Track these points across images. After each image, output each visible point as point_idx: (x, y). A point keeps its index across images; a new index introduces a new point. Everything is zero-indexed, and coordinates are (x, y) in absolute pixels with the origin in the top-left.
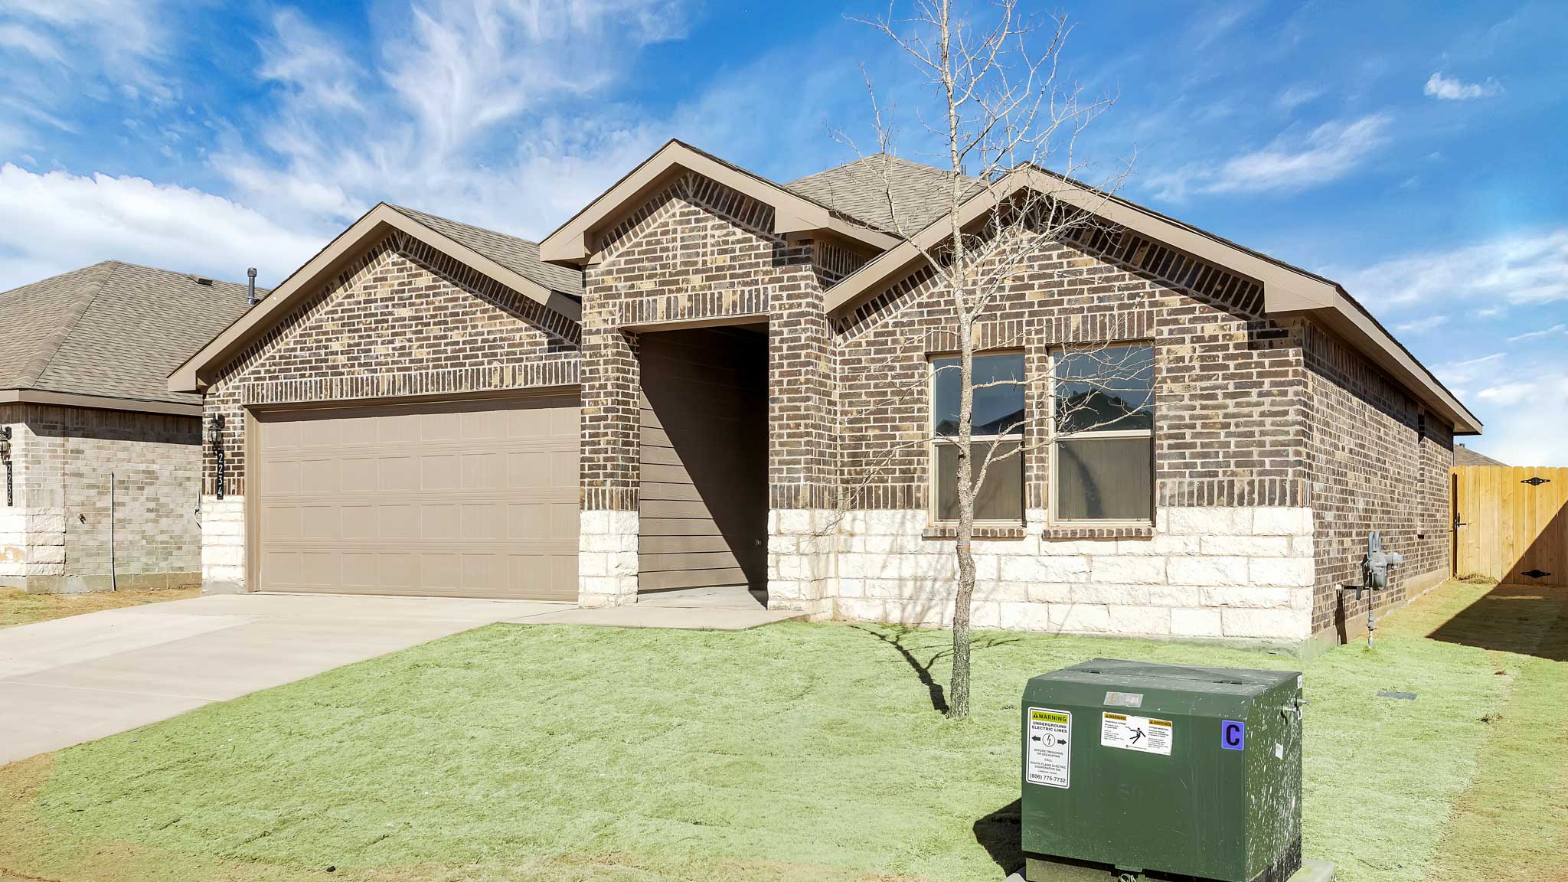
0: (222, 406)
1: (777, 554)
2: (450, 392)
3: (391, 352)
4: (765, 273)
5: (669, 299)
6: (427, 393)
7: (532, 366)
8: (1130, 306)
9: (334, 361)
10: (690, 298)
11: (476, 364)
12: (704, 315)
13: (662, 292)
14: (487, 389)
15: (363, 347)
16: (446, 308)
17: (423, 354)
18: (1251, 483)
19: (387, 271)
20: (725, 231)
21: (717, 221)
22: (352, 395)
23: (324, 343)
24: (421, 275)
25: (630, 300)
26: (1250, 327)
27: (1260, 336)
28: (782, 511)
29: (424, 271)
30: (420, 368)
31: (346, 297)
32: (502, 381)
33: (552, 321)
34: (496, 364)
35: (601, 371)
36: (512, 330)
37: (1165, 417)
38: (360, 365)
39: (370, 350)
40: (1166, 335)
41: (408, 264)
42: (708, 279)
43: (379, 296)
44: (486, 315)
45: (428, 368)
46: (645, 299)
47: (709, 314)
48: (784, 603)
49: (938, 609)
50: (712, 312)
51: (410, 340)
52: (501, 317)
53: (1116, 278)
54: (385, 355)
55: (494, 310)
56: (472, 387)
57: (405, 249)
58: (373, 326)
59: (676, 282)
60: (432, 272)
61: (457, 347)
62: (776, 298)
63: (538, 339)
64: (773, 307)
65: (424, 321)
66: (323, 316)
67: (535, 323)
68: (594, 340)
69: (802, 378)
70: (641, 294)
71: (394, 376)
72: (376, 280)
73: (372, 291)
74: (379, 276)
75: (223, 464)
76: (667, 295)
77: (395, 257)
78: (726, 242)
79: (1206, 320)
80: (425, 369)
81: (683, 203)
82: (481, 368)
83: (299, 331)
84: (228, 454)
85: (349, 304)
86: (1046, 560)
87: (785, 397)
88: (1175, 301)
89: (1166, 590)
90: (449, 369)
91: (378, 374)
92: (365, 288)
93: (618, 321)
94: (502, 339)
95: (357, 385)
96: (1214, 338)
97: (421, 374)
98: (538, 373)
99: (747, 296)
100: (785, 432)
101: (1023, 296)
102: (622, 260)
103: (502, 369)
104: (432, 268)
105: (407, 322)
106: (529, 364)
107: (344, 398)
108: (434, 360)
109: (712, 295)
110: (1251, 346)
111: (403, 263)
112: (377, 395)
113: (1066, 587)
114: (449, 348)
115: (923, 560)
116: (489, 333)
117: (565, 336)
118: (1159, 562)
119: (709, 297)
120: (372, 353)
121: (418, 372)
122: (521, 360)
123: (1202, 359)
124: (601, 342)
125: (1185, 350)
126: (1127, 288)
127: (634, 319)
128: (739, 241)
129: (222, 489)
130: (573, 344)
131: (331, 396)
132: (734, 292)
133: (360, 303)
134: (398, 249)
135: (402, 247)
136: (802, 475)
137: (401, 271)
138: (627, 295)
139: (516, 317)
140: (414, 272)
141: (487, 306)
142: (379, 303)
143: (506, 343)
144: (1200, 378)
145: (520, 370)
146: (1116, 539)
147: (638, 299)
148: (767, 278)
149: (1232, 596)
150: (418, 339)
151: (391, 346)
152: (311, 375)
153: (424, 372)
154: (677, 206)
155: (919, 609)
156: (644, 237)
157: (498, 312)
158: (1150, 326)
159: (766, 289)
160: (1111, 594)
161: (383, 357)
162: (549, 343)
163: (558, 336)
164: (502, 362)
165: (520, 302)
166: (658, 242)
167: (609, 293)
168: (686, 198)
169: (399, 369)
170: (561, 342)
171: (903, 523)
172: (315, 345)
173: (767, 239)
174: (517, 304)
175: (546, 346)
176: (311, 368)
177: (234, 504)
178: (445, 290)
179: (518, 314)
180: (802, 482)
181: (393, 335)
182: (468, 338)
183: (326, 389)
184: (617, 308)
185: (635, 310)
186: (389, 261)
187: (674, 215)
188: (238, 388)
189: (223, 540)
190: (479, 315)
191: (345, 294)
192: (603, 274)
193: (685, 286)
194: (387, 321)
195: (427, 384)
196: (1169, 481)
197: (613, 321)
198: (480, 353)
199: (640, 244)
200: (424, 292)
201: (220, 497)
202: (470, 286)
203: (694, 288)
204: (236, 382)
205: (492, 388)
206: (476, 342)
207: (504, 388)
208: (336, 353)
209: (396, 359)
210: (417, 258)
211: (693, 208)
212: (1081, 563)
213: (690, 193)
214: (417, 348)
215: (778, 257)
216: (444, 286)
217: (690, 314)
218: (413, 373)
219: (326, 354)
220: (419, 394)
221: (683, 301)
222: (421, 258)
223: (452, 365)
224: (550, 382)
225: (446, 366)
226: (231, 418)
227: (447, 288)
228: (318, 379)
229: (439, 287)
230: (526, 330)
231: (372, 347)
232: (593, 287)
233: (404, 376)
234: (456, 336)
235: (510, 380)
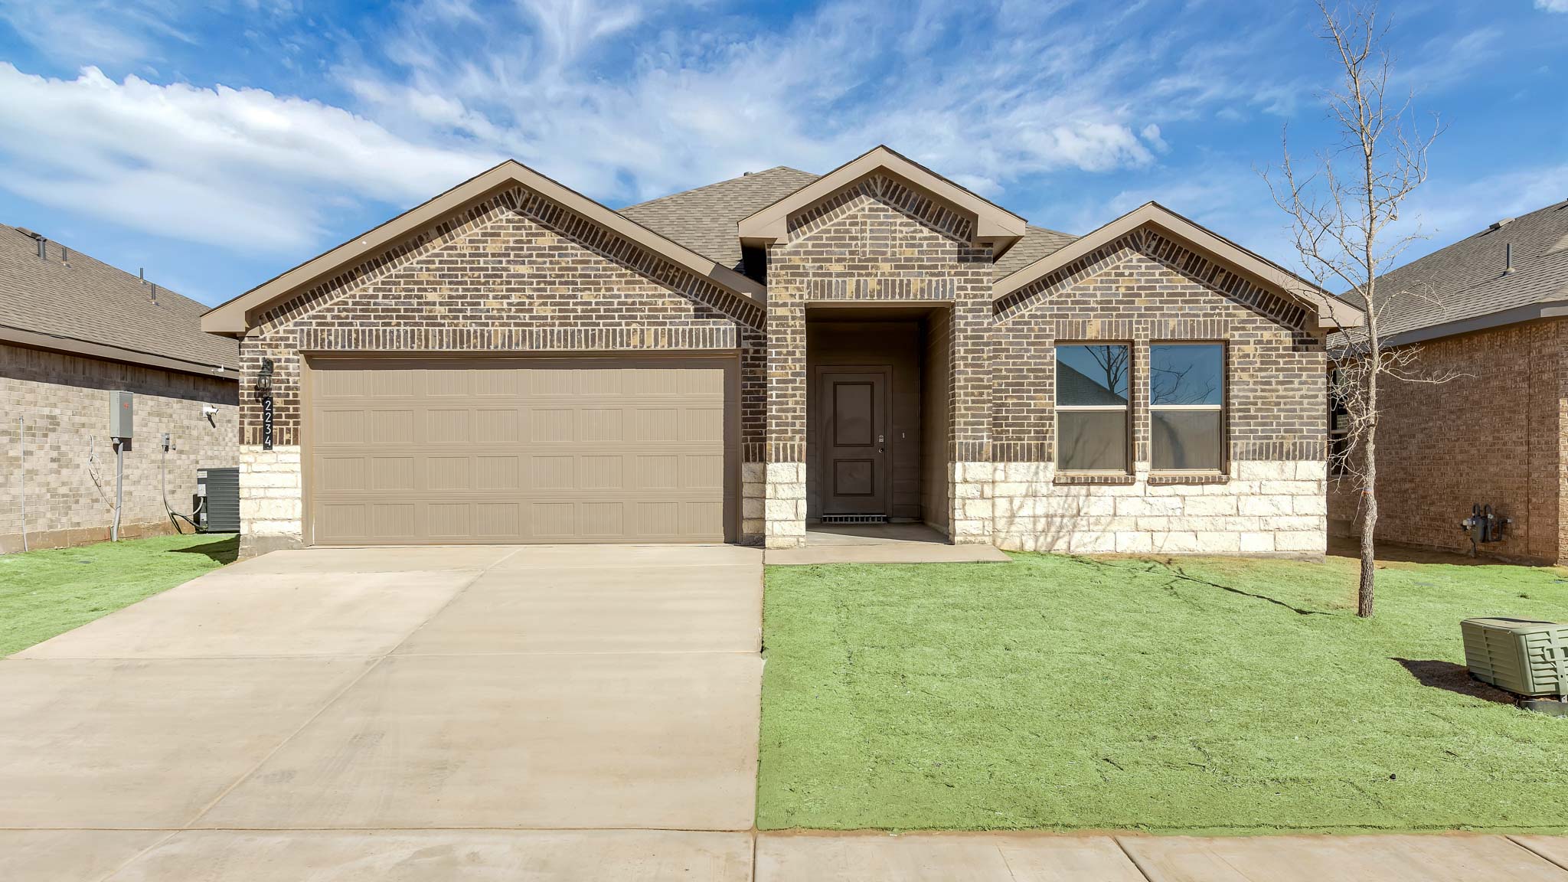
0: (269, 351)
1: (963, 499)
2: (580, 349)
3: (505, 306)
4: (952, 267)
5: (858, 282)
6: (552, 349)
7: (677, 331)
8: (1212, 315)
9: (431, 311)
10: (879, 282)
11: (611, 325)
12: (893, 297)
13: (852, 275)
14: (625, 348)
15: (469, 300)
16: (576, 269)
17: (548, 311)
18: (1294, 444)
19: (500, 227)
20: (912, 229)
21: (905, 220)
22: (455, 346)
23: (416, 293)
24: (543, 235)
25: (819, 279)
26: (1293, 335)
27: (1302, 342)
28: (967, 464)
29: (547, 231)
30: (544, 325)
31: (446, 249)
32: (642, 342)
33: (699, 290)
34: (634, 326)
35: (789, 340)
36: (653, 296)
37: (1237, 397)
38: (465, 318)
39: (479, 304)
40: (1237, 338)
41: (527, 223)
42: (897, 267)
43: (489, 251)
44: (623, 280)
45: (554, 325)
46: (834, 280)
47: (897, 297)
48: (969, 538)
49: (1066, 539)
50: (901, 295)
51: (530, 297)
52: (641, 282)
53: (1202, 294)
54: (498, 310)
55: (631, 275)
56: (607, 345)
57: (523, 207)
58: (483, 280)
59: (866, 268)
60: (557, 233)
61: (589, 307)
62: (960, 288)
63: (683, 306)
64: (959, 296)
65: (548, 279)
66: (415, 265)
67: (680, 291)
68: (781, 312)
69: (985, 356)
70: (830, 275)
71: (510, 331)
72: (484, 235)
73: (481, 245)
74: (489, 231)
75: (271, 412)
76: (856, 278)
77: (510, 214)
78: (914, 238)
79: (1265, 329)
80: (550, 326)
81: (872, 200)
82: (618, 328)
83: (380, 278)
84: (279, 402)
85: (449, 255)
86: (1151, 500)
87: (969, 370)
88: (1243, 313)
89: (1238, 519)
90: (579, 328)
91: (490, 328)
92: (471, 241)
93: (806, 296)
94: (641, 303)
95: (460, 337)
96: (1270, 342)
97: (545, 331)
98: (684, 337)
99: (934, 285)
100: (969, 398)
101: (1133, 302)
102: (810, 243)
103: (642, 331)
104: (557, 230)
105: (526, 279)
106: (673, 328)
107: (444, 349)
108: (560, 318)
109: (901, 281)
110: (1294, 349)
111: (520, 221)
112: (488, 347)
113: (1166, 519)
114: (579, 308)
115: (1054, 501)
116: (626, 296)
117: (714, 305)
118: (1232, 500)
119: (898, 282)
120: (482, 307)
121: (541, 328)
122: (665, 324)
123: (1262, 356)
124: (788, 314)
125: (1249, 349)
126: (1210, 302)
127: (822, 296)
128: (925, 238)
129: (271, 439)
130: (722, 312)
131: (427, 346)
132: (922, 281)
133: (464, 255)
134: (514, 207)
135: (519, 205)
136: (985, 434)
137: (518, 228)
138: (815, 275)
139: (658, 283)
140: (534, 231)
141: (624, 271)
142: (490, 258)
143: (647, 307)
144: (1260, 370)
145: (663, 333)
146: (1202, 484)
147: (826, 279)
148: (953, 271)
149: (1283, 522)
150: (539, 297)
151: (505, 301)
152: (398, 324)
153: (548, 328)
154: (866, 203)
155: (1049, 539)
156: (833, 225)
157: (637, 277)
158: (1226, 331)
159: (952, 281)
160: (1198, 524)
161: (495, 312)
162: (696, 310)
163: (705, 304)
164: (643, 324)
165: (663, 269)
166: (848, 231)
167: (796, 272)
168: (875, 196)
169: (516, 325)
170: (709, 309)
171: (1037, 473)
172: (403, 294)
173: (953, 239)
174: (659, 272)
175: (692, 313)
176: (398, 317)
177: (288, 457)
178: (574, 252)
179: (661, 281)
180: (985, 440)
181: (508, 290)
182: (602, 300)
183: (420, 340)
184: (805, 285)
185: (824, 288)
186: (503, 217)
187: (863, 209)
188: (293, 332)
189: (271, 493)
190: (614, 278)
191: (443, 246)
192: (789, 254)
193: (874, 271)
194: (501, 276)
195: (552, 341)
196: (1239, 442)
197: (801, 297)
198: (616, 314)
199: (829, 231)
200: (547, 252)
201: (266, 447)
202: (603, 249)
203: (883, 274)
204: (291, 326)
205: (631, 348)
206: (612, 303)
207: (645, 348)
208: (434, 304)
209: (512, 314)
210: (538, 218)
211: (882, 206)
212: (1176, 502)
213: (879, 193)
214: (540, 305)
215: (963, 255)
216: (572, 248)
217: (879, 296)
218: (535, 329)
219: (419, 304)
220: (541, 349)
221: (872, 283)
222: (543, 217)
223: (583, 324)
224: (697, 345)
225: (576, 324)
226: (283, 364)
227: (576, 251)
228: (409, 328)
229: (566, 248)
230: (669, 296)
231: (482, 301)
232: (779, 265)
233: (524, 331)
234: (586, 296)
235: (652, 341)
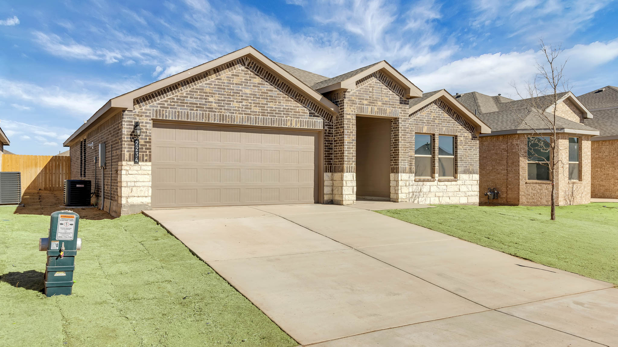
0: (138, 118)
1: (401, 186)
2: (269, 126)
3: (241, 106)
4: (398, 105)
5: (372, 108)
6: (258, 125)
7: (303, 121)
8: (453, 127)
9: (210, 106)
10: (378, 109)
11: (280, 117)
12: (382, 114)
13: (370, 105)
14: (285, 126)
15: (226, 102)
16: (267, 93)
17: (257, 109)
18: (472, 169)
19: (239, 73)
20: (387, 91)
21: (385, 87)
22: (220, 121)
23: (204, 97)
24: (256, 78)
25: (360, 106)
26: (472, 135)
27: (474, 137)
28: (402, 174)
29: (257, 77)
30: (256, 115)
31: (217, 79)
32: (291, 124)
33: (311, 106)
34: (288, 118)
35: (351, 127)
36: (295, 107)
37: (459, 154)
38: (225, 109)
39: (230, 104)
40: (459, 135)
41: (249, 72)
42: (383, 104)
43: (234, 82)
44: (285, 99)
45: (259, 115)
46: (365, 106)
47: (383, 114)
48: (403, 200)
49: (417, 200)
50: (384, 114)
51: (250, 103)
52: (291, 101)
53: (451, 120)
54: (238, 107)
55: (288, 98)
56: (279, 125)
57: (248, 65)
58: (232, 94)
59: (374, 103)
60: (261, 78)
61: (272, 109)
62: (401, 113)
63: (305, 111)
64: (400, 115)
65: (257, 96)
66: (204, 85)
67: (304, 105)
68: (349, 117)
69: (407, 137)
70: (363, 104)
71: (243, 116)
72: (233, 75)
73: (231, 79)
74: (234, 74)
75: (138, 146)
76: (371, 107)
77: (243, 68)
78: (387, 94)
79: (465, 132)
80: (258, 115)
81: (376, 79)
82: (283, 118)
83: (189, 89)
84: (142, 142)
85: (218, 82)
86: (439, 186)
87: (403, 141)
88: (460, 127)
89: (459, 193)
90: (269, 117)
91: (235, 115)
92: (228, 77)
93: (356, 112)
94: (291, 109)
95: (222, 117)
96: (466, 137)
97: (256, 117)
98: (306, 123)
99: (393, 110)
100: (403, 151)
101: (435, 121)
102: (357, 92)
103: (291, 120)
104: (261, 76)
105: (249, 95)
106: (302, 119)
107: (216, 122)
108: (262, 112)
109: (384, 109)
110: (472, 139)
111: (247, 71)
112: (234, 122)
113: (442, 193)
114: (269, 109)
115: (415, 187)
116: (286, 106)
117: (316, 112)
118: (458, 186)
119: (383, 109)
120: (231, 105)
121: (255, 116)
122: (299, 118)
123: (465, 141)
124: (351, 118)
125: (462, 138)
126: (453, 123)
127: (361, 112)
128: (391, 94)
129: (138, 159)
130: (319, 115)
131: (209, 120)
132: (390, 109)
133: (224, 83)
134: (245, 65)
135: (246, 64)
136: (407, 164)
137: (246, 74)
138: (359, 104)
139: (297, 102)
140: (252, 76)
141: (285, 96)
142: (235, 85)
143: (293, 111)
144: (465, 145)
145: (298, 121)
146: (451, 181)
147: (362, 106)
148: (398, 107)
149: (470, 193)
150: (254, 103)
151: (241, 104)
152: (197, 110)
153: (257, 116)
154: (374, 80)
155: (413, 200)
156: (364, 87)
157: (290, 99)
158: (457, 132)
159: (398, 110)
160: (450, 194)
161: (237, 108)
162: (310, 113)
163: (313, 111)
164: (291, 117)
165: (299, 96)
166: (369, 89)
167: (353, 103)
168: (377, 78)
169: (245, 114)
170: (314, 114)
171: (409, 177)
172: (199, 97)
173: (398, 96)
174: (297, 97)
175: (308, 114)
176: (196, 107)
177: (146, 167)
178: (267, 86)
179: (298, 101)
180: (407, 166)
181: (242, 99)
182: (277, 106)
183: (206, 117)
184: (356, 108)
185: (361, 109)
186: (240, 69)
187: (373, 82)
188: (149, 110)
189: (138, 184)
190: (281, 98)
191: (216, 78)
192: (351, 95)
193: (376, 104)
194: (239, 93)
195: (258, 122)
196: (460, 168)
197: (355, 112)
198: (282, 113)
199: (363, 89)
200: (257, 85)
201: (135, 162)
202: (278, 87)
203: (379, 106)
204: (148, 107)
205: (287, 127)
206: (280, 108)
207: (292, 127)
208: (212, 102)
209: (243, 109)
210: (254, 71)
211: (379, 81)
212: (445, 187)
213: (378, 77)
214: (254, 107)
215: (401, 102)
216: (267, 85)
217: (378, 114)
218: (252, 116)
219: (206, 102)
220: (254, 125)
221: (376, 109)
222: (255, 71)
223: (270, 116)
224: (310, 127)
225: (267, 116)
226: (144, 124)
228: (201, 112)
229: (264, 84)
230: (301, 107)
231: (231, 103)
232: (348, 99)
233: (248, 117)
234: (271, 105)
235: (295, 124)
